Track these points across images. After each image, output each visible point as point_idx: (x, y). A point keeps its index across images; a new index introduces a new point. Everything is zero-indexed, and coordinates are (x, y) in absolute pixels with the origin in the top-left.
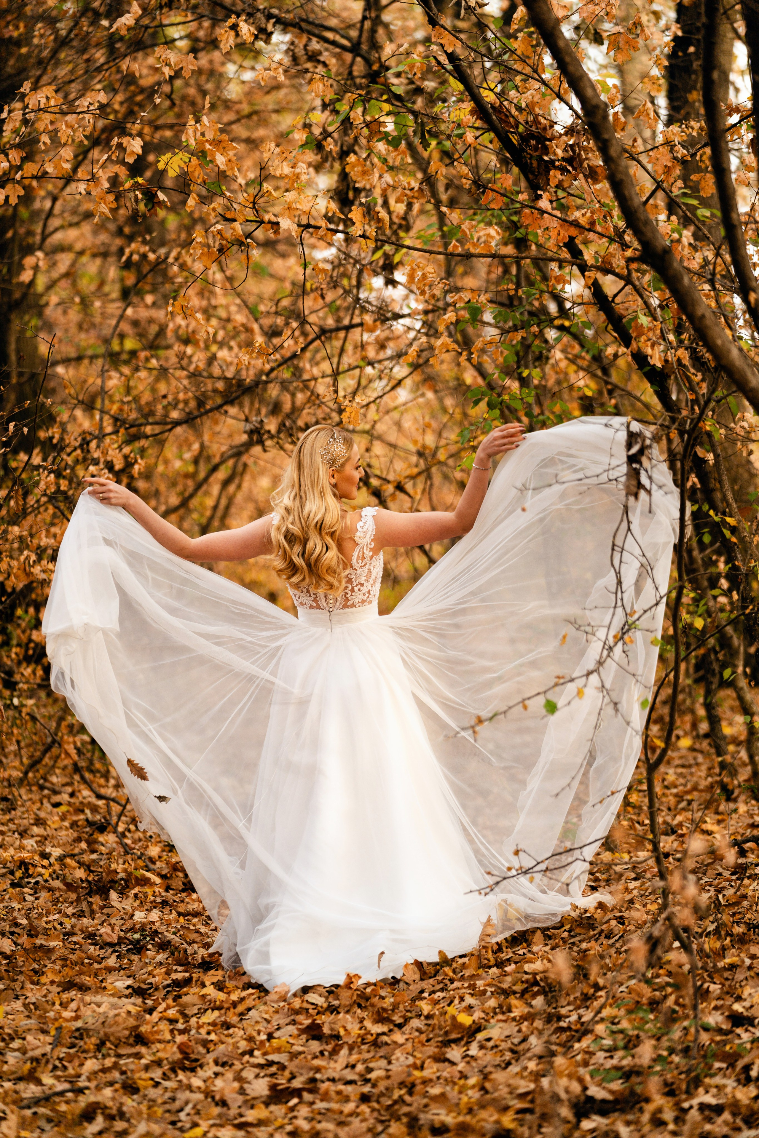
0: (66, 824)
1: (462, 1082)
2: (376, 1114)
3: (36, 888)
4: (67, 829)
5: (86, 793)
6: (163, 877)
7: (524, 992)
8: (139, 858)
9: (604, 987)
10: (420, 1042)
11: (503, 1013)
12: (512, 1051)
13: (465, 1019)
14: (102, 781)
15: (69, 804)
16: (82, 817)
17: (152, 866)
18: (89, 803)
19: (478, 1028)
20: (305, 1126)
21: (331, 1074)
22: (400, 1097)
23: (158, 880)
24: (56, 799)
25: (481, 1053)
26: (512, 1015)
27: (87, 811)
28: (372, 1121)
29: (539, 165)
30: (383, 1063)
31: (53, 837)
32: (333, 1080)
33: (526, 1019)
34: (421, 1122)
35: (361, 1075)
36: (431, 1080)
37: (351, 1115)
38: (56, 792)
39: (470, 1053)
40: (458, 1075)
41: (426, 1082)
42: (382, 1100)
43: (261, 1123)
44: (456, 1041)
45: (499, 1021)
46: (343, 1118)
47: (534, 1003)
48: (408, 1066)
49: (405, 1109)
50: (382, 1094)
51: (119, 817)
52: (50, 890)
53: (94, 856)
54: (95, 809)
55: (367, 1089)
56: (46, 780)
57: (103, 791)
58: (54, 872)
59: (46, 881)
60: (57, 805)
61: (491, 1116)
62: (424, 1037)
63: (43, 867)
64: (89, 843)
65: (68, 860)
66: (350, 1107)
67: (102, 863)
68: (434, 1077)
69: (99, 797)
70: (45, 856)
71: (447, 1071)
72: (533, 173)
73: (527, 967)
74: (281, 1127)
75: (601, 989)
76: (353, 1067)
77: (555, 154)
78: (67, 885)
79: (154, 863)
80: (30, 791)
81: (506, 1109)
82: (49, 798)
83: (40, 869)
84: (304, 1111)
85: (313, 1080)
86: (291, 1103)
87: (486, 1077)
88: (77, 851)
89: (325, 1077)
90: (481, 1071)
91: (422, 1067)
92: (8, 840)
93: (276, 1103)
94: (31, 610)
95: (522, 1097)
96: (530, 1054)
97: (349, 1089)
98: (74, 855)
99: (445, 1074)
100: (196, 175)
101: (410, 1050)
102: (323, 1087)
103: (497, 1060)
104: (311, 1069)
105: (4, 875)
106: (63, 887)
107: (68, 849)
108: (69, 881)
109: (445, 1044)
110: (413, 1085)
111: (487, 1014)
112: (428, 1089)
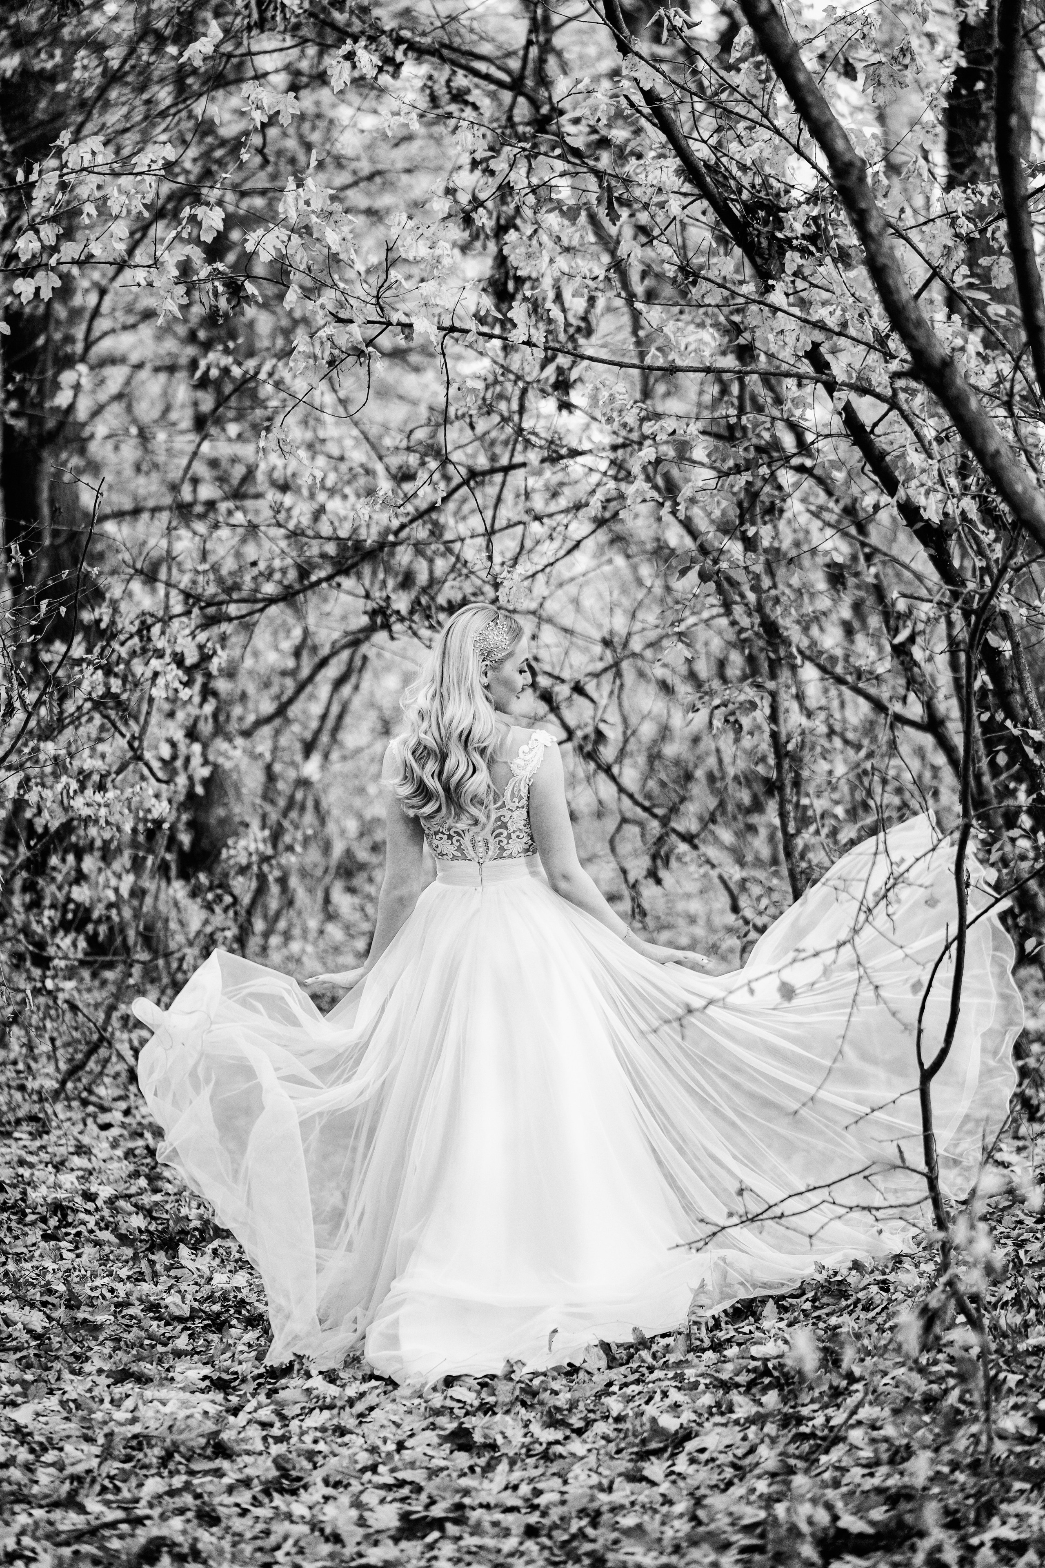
0: (119, 1152)
1: (665, 1509)
2: (546, 1553)
3: (77, 1241)
4: (119, 1159)
7: (751, 1385)
9: (862, 1378)
10: (607, 1454)
11: (722, 1414)
12: (735, 1466)
13: (669, 1423)
15: (123, 1125)
16: (140, 1143)
19: (687, 1435)
21: (484, 1498)
22: (581, 1529)
24: (104, 1118)
25: (691, 1470)
26: (734, 1416)
27: (148, 1135)
29: (770, 244)
30: (557, 1482)
31: (100, 1171)
32: (487, 1507)
33: (753, 1422)
35: (527, 1500)
36: (622, 1507)
37: (511, 1555)
38: (104, 1109)
39: (676, 1469)
40: (660, 1499)
41: (615, 1509)
42: (555, 1533)
44: (658, 1453)
45: (716, 1425)
46: (500, 1559)
47: (764, 1399)
48: (591, 1487)
50: (555, 1526)
52: (97, 1243)
53: (158, 1197)
55: (533, 1518)
56: (90, 1092)
58: (102, 1219)
59: (91, 1231)
60: (106, 1127)
61: (705, 1556)
63: (88, 1212)
64: (150, 1179)
65: (121, 1203)
66: (511, 1543)
67: (168, 1207)
68: (626, 1502)
70: (90, 1197)
71: (645, 1494)
72: (761, 256)
73: (755, 1350)
75: (856, 1380)
76: (515, 1488)
77: (792, 230)
80: (69, 1107)
81: (725, 1546)
82: (95, 1117)
83: (82, 1216)
84: (447, 1549)
85: (460, 1507)
86: (430, 1538)
87: (698, 1502)
88: (133, 1190)
89: (476, 1503)
90: (691, 1494)
91: (610, 1489)
92: (39, 1174)
93: (408, 1539)
94: (71, 858)
95: (748, 1529)
96: (757, 1471)
97: (509, 1519)
98: (129, 1196)
99: (642, 1498)
100: (298, 258)
101: (594, 1465)
102: (474, 1516)
103: (715, 1478)
104: (457, 1491)
105: (33, 1224)
106: (114, 1240)
107: (121, 1187)
108: (123, 1231)
109: (644, 1456)
110: (598, 1513)
111: (700, 1415)
112: (618, 1519)
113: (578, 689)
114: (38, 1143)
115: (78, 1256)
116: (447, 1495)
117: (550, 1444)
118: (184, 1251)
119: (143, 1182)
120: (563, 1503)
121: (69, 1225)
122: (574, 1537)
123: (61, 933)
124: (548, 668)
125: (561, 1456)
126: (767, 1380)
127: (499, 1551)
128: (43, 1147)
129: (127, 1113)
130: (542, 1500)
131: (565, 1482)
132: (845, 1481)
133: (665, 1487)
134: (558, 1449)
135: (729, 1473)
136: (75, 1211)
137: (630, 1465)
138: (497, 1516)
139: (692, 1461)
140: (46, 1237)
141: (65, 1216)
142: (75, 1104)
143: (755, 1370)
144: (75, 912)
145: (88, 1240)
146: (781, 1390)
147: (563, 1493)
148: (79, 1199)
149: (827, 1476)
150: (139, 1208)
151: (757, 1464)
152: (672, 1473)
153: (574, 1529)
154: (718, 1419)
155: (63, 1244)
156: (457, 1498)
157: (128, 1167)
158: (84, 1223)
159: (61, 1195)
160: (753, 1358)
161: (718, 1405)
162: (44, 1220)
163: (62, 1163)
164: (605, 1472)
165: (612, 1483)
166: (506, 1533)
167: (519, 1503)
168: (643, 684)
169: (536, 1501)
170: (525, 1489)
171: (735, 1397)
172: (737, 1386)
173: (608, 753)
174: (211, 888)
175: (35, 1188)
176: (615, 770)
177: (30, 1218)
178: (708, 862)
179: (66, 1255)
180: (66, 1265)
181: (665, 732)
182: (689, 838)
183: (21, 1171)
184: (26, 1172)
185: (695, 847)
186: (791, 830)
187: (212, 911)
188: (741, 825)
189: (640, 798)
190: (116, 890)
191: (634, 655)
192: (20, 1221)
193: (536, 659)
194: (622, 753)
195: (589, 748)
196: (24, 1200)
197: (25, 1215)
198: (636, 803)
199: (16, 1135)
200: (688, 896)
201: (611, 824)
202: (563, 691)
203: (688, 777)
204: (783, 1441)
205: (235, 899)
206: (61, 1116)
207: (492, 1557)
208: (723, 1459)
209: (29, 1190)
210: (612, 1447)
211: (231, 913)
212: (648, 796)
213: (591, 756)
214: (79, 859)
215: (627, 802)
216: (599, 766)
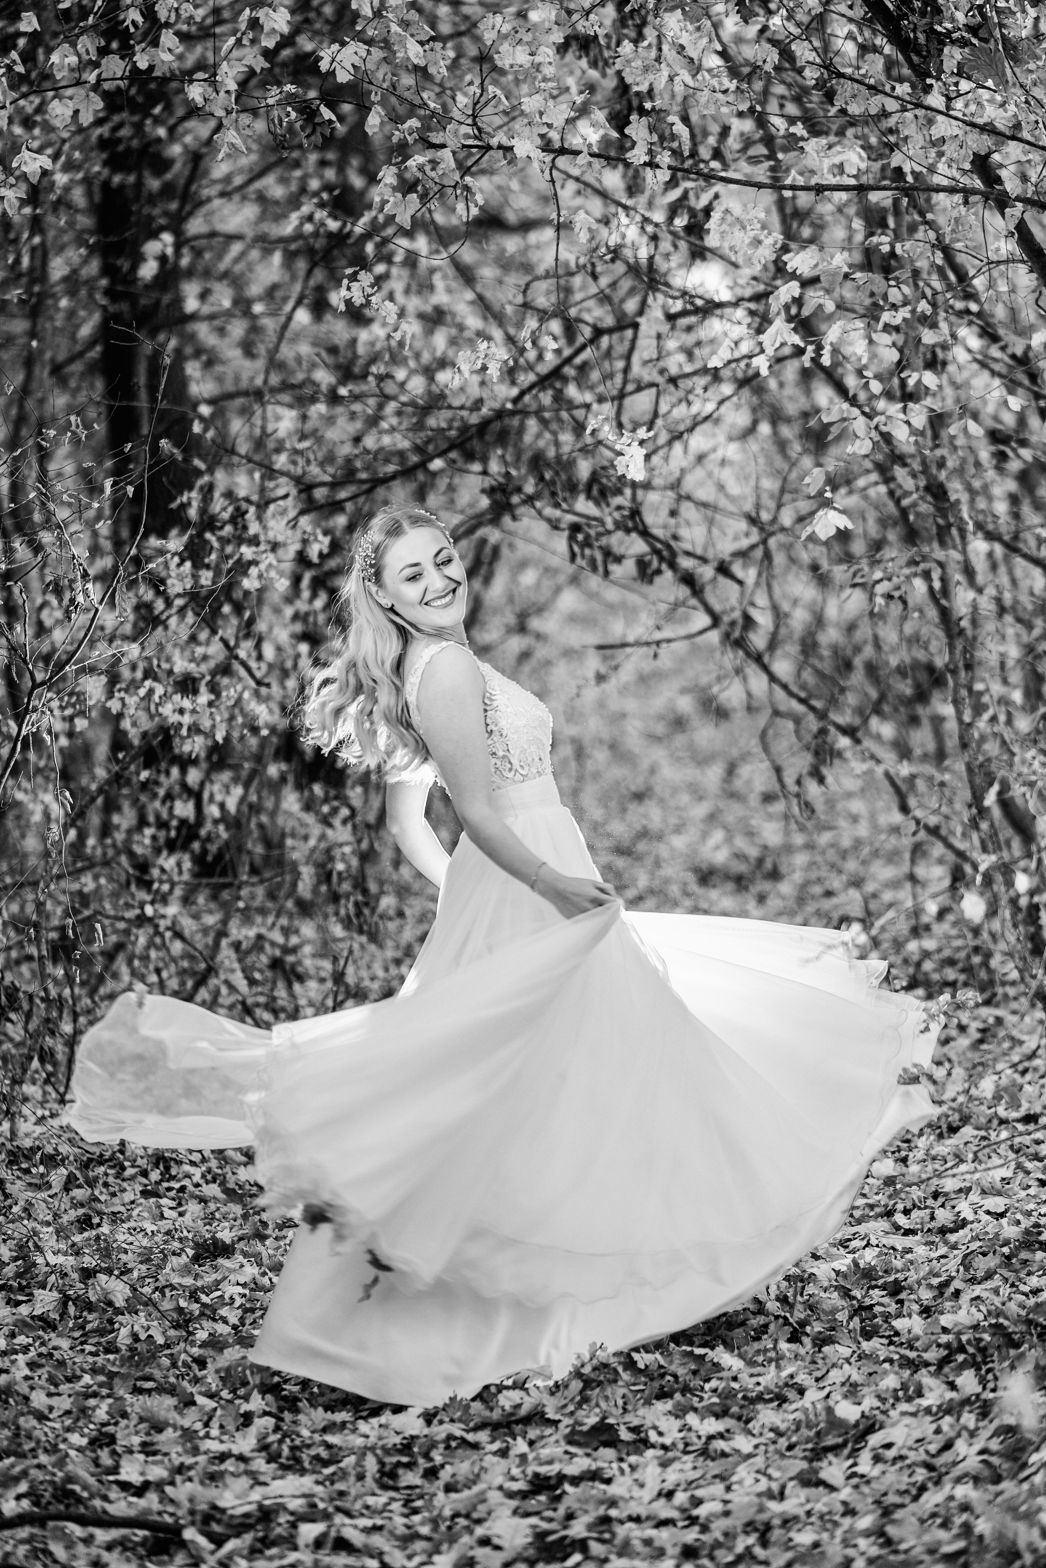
1: (847, 1522)
3: (180, 1197)
7: (942, 1363)
10: (777, 1452)
11: (909, 1399)
12: (930, 1467)
13: (848, 1411)
19: (868, 1426)
21: (634, 1509)
22: (748, 1549)
25: (876, 1472)
26: (925, 1402)
29: (928, 39)
30: (718, 1489)
32: (637, 1519)
33: (948, 1411)
35: (683, 1510)
36: (796, 1519)
39: (859, 1469)
40: (840, 1508)
41: (788, 1522)
42: (719, 1553)
44: (835, 1449)
45: (904, 1414)
47: (959, 1381)
48: (759, 1495)
50: (717, 1545)
52: (203, 1200)
55: (691, 1536)
58: (209, 1171)
59: (197, 1185)
63: (192, 1164)
68: (801, 1512)
71: (823, 1502)
72: (918, 53)
73: (946, 1320)
76: (670, 1495)
77: (953, 20)
78: (227, 1191)
83: (187, 1168)
85: (606, 1520)
87: (887, 1512)
89: (624, 1515)
90: (877, 1502)
91: (781, 1496)
94: (175, 771)
95: (950, 1558)
96: (956, 1472)
97: (663, 1536)
99: (820, 1507)
100: (380, 75)
101: (762, 1466)
102: (621, 1531)
103: (904, 1481)
104: (601, 1502)
105: (132, 1178)
106: (222, 1196)
108: (231, 1185)
109: (818, 1454)
110: (768, 1527)
111: (883, 1400)
112: (792, 1534)
113: (723, 569)
115: (181, 1214)
116: (590, 1507)
117: (711, 1438)
120: (727, 1514)
121: (172, 1178)
122: (739, 1559)
123: (165, 853)
124: (687, 546)
125: (724, 1455)
126: (960, 1358)
130: (702, 1511)
131: (728, 1489)
133: (846, 1493)
134: (720, 1445)
135: (921, 1475)
136: (179, 1163)
137: (804, 1465)
138: (651, 1532)
139: (877, 1459)
140: (145, 1194)
141: (167, 1168)
143: (948, 1346)
144: (179, 829)
145: (193, 1196)
146: (979, 1369)
147: (726, 1502)
149: (1038, 1479)
151: (955, 1464)
152: (854, 1475)
153: (740, 1548)
154: (904, 1407)
155: (164, 1201)
156: (601, 1511)
158: (188, 1176)
160: (945, 1330)
161: (904, 1387)
162: (145, 1174)
164: (776, 1474)
165: (783, 1487)
166: (660, 1553)
167: (675, 1514)
168: (794, 568)
169: (695, 1512)
170: (681, 1498)
171: (925, 1378)
172: (927, 1364)
173: (758, 640)
174: (326, 800)
176: (766, 659)
177: (130, 1172)
178: (873, 757)
179: (167, 1213)
180: (165, 1225)
181: (819, 620)
182: (850, 731)
185: (857, 741)
186: (967, 718)
187: (330, 825)
188: (904, 718)
189: (795, 689)
190: (222, 806)
191: (783, 529)
192: (118, 1176)
193: (675, 537)
194: (773, 644)
195: (737, 634)
196: (122, 1152)
197: (123, 1168)
198: (791, 694)
200: (849, 795)
201: (762, 719)
202: (707, 572)
203: (847, 666)
204: (985, 1434)
205: (353, 811)
208: (913, 1456)
210: (783, 1443)
211: (349, 826)
212: (803, 687)
213: (740, 643)
214: (184, 772)
215: (779, 693)
216: (748, 654)
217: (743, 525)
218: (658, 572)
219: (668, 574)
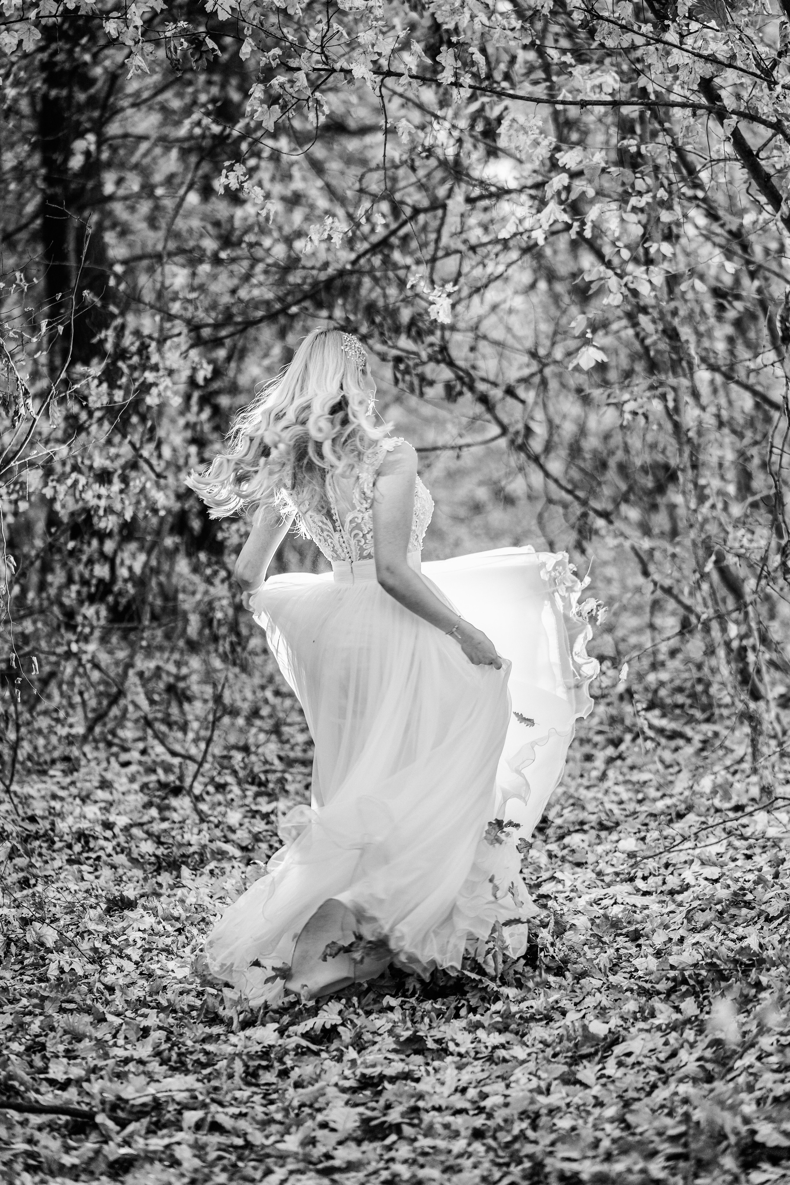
0: (136, 786)
1: (597, 1111)
2: (491, 1155)
3: (97, 865)
4: (136, 792)
5: (160, 749)
6: (244, 849)
7: (670, 992)
8: (217, 826)
9: (769, 987)
10: (545, 1058)
11: (645, 1019)
12: (660, 1071)
13: (598, 1028)
14: (180, 735)
15: (140, 763)
16: (153, 778)
17: (232, 836)
18: (163, 762)
19: (614, 1039)
20: (404, 1172)
21: (436, 1101)
22: (522, 1131)
23: (238, 853)
24: (124, 757)
25: (619, 1073)
26: (656, 1022)
27: (160, 771)
28: (487, 1165)
30: (500, 1086)
31: (120, 802)
32: (439, 1109)
33: (674, 1029)
34: (547, 1169)
35: (474, 1102)
36: (558, 1109)
37: (460, 1156)
38: (126, 750)
39: (607, 1072)
40: (593, 1101)
41: (552, 1111)
42: (499, 1135)
43: (351, 1166)
44: (589, 1057)
45: (641, 1030)
46: (451, 1162)
47: (682, 1006)
48: (531, 1091)
49: (529, 1149)
50: (499, 1128)
51: (195, 777)
52: (114, 867)
53: (166, 825)
54: (168, 769)
55: (479, 1121)
56: (114, 735)
57: (177, 748)
58: (118, 845)
59: (109, 855)
60: (125, 764)
61: (635, 1163)
62: (549, 1051)
63: (106, 839)
64: (161, 809)
65: (135, 831)
66: (459, 1145)
67: (173, 833)
68: (562, 1104)
69: (174, 754)
70: (108, 826)
71: (579, 1096)
73: (673, 960)
74: (376, 1172)
75: (764, 989)
76: (464, 1091)
78: (132, 860)
79: (234, 831)
80: (97, 748)
81: (653, 1154)
82: (116, 755)
83: (102, 842)
84: (404, 1151)
85: (415, 1110)
86: (388, 1141)
87: (627, 1104)
88: (145, 819)
89: (429, 1106)
90: (620, 1097)
91: (548, 1092)
92: (67, 808)
93: (371, 1141)
94: (95, 543)
95: (674, 1139)
96: (680, 1074)
97: (458, 1122)
98: (141, 825)
99: (577, 1100)
100: (251, 15)
101: (533, 1069)
102: (427, 1118)
103: (640, 1081)
104: (412, 1096)
105: (60, 850)
106: (128, 864)
107: (136, 817)
108: (135, 855)
109: (576, 1060)
110: (537, 1115)
111: (625, 1020)
112: (556, 1121)
113: (510, 392)
114: (68, 780)
115: (97, 877)
116: (404, 1099)
117: (495, 1048)
118: (185, 872)
119: (154, 812)
120: (506, 1105)
121: (91, 850)
122: (516, 1139)
123: (86, 604)
124: (483, 374)
125: (505, 1060)
126: (684, 988)
127: (450, 1152)
128: (73, 783)
129: (144, 752)
130: (487, 1103)
131: (508, 1086)
132: (758, 1086)
133: (596, 1090)
134: (502, 1053)
135: (653, 1076)
136: (96, 838)
137: (565, 1068)
138: (449, 1119)
139: (620, 1064)
140: (70, 862)
141: (87, 843)
142: (101, 745)
143: (674, 979)
144: (97, 586)
145: (106, 864)
146: (697, 997)
147: (506, 1096)
148: (99, 828)
149: (741, 1080)
150: (149, 834)
151: (679, 1068)
152: (603, 1076)
153: (516, 1131)
154: (641, 1025)
155: (84, 868)
156: (412, 1102)
157: (142, 798)
158: (102, 848)
159: (84, 825)
160: (672, 967)
161: (642, 1010)
162: (70, 846)
163: (88, 796)
164: (544, 1075)
165: (549, 1085)
166: (456, 1135)
167: (468, 1105)
168: (565, 391)
169: (482, 1104)
170: (472, 1093)
171: (657, 1003)
172: (659, 993)
173: (536, 445)
174: (209, 565)
175: (63, 819)
176: (542, 460)
177: (58, 845)
178: (622, 534)
179: (86, 876)
180: (85, 885)
181: (582, 431)
182: (605, 515)
183: (53, 803)
184: (57, 805)
185: (610, 522)
186: (693, 506)
187: (212, 584)
188: (647, 505)
189: (564, 483)
190: (130, 569)
191: (556, 362)
192: (49, 848)
193: (474, 367)
194: (548, 448)
195: (520, 441)
196: (53, 830)
197: (53, 842)
198: (561, 487)
199: (51, 772)
200: (605, 563)
201: (539, 505)
202: (497, 393)
203: (604, 465)
204: (701, 1045)
205: (229, 573)
206: (89, 756)
207: (442, 1158)
208: (647, 1062)
209: (58, 820)
211: (226, 585)
212: (571, 481)
213: (522, 448)
214: (101, 543)
215: (552, 486)
216: (529, 457)
217: (526, 359)
218: (461, 393)
219: (468, 395)
